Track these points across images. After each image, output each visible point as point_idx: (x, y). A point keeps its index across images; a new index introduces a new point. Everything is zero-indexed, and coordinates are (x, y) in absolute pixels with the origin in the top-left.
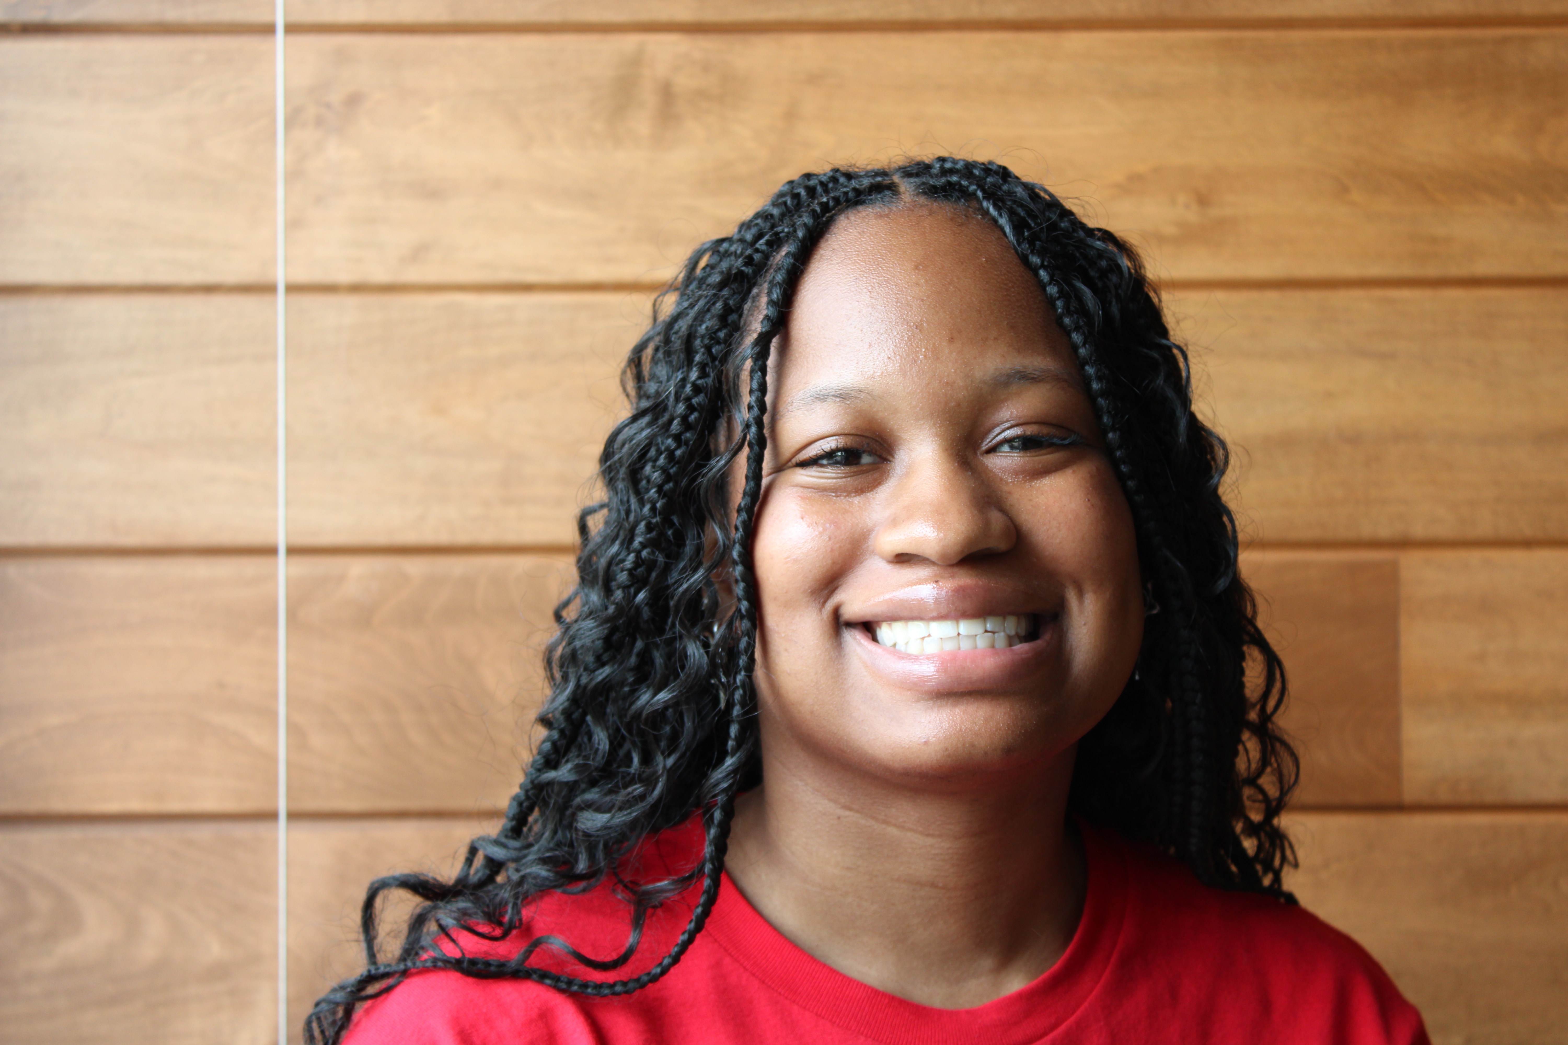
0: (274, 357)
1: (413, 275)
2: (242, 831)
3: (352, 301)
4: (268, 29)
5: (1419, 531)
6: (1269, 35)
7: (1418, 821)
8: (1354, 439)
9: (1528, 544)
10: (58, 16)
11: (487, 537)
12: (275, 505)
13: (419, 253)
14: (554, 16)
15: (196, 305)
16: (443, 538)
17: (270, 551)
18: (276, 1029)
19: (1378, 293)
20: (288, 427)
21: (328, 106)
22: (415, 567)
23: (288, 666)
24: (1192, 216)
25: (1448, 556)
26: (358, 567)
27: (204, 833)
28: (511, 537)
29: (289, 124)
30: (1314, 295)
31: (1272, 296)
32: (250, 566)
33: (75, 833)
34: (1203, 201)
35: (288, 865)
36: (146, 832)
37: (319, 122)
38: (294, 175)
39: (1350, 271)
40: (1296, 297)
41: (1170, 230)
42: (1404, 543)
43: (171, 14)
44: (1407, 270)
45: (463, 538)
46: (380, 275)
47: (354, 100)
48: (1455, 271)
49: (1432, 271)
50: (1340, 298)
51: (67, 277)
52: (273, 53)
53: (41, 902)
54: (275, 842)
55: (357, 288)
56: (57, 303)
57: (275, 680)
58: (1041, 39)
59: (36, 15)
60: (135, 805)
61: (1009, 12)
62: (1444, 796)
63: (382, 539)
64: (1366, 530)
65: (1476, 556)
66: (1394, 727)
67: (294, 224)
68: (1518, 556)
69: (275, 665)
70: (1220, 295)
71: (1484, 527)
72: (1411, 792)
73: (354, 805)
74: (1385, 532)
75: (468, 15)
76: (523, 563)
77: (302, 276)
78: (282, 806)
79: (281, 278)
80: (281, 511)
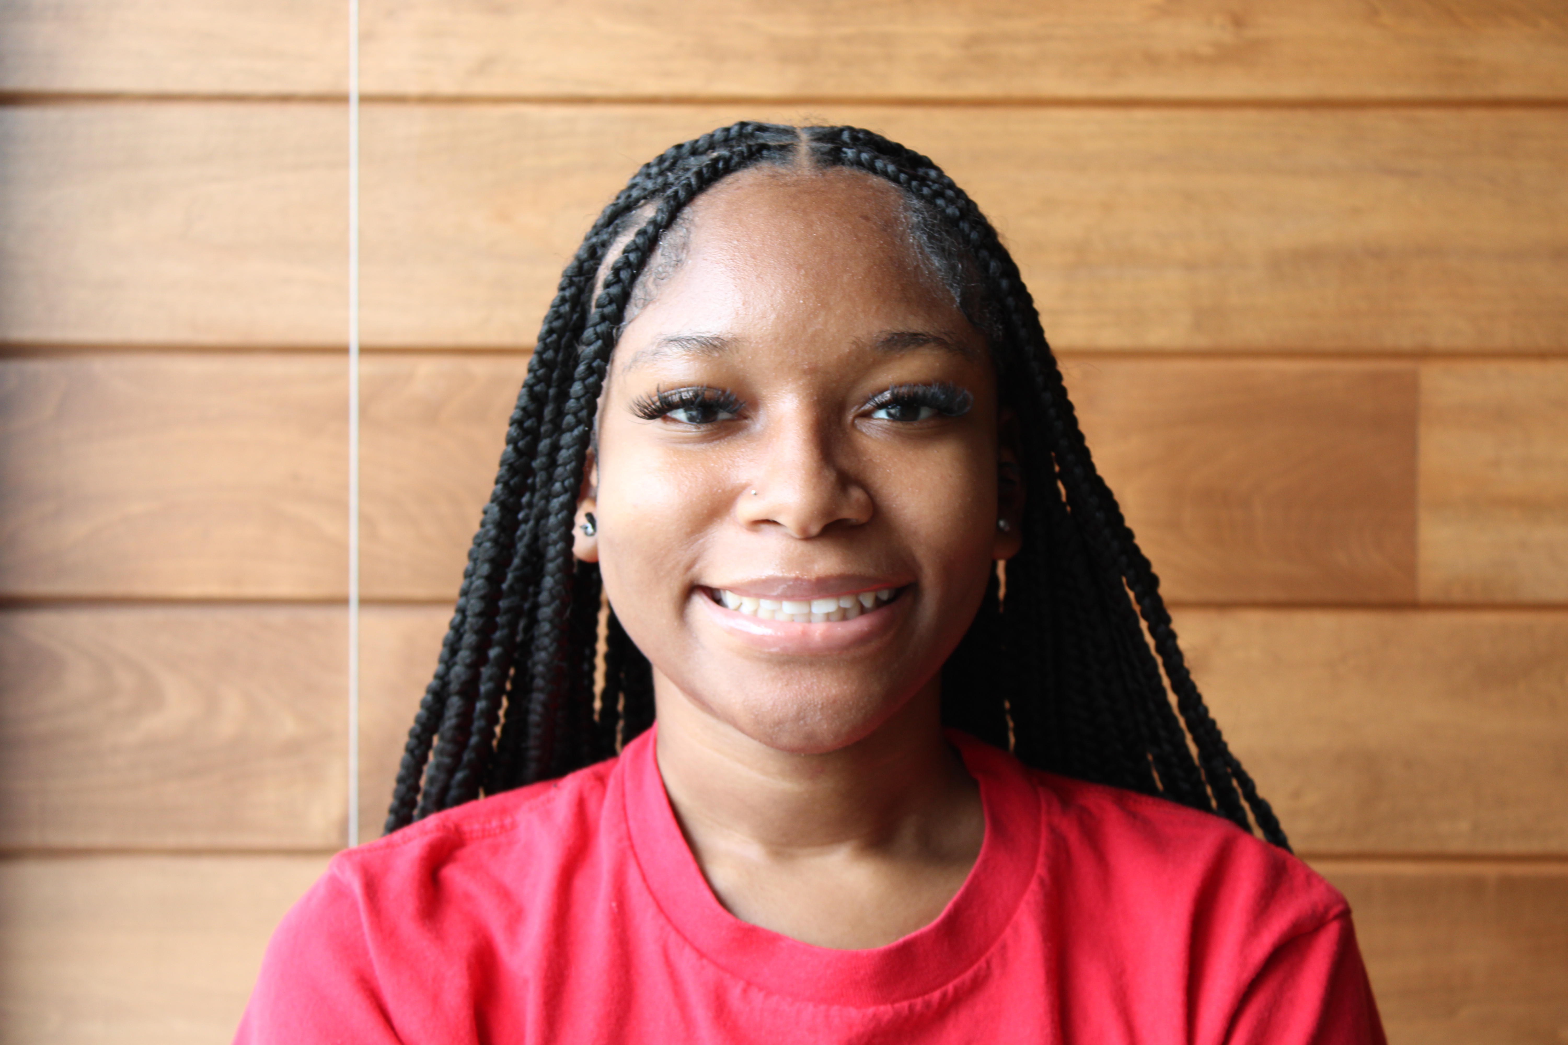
0: (346, 164)
1: (479, 87)
2: (316, 616)
3: (421, 112)
5: (1439, 341)
7: (1432, 618)
8: (1378, 253)
9: (1542, 355)
12: (348, 306)
13: (484, 66)
15: (272, 114)
17: (342, 350)
18: (346, 802)
19: (1405, 113)
20: (361, 234)
23: (361, 461)
24: (1227, 37)
25: (1466, 367)
26: (426, 367)
27: (279, 617)
30: (1344, 116)
31: (1303, 116)
32: (323, 365)
33: (157, 615)
34: (1238, 22)
39: (1378, 91)
40: (1326, 120)
41: (1206, 50)
42: (1425, 354)
44: (1433, 91)
46: (447, 86)
48: (1479, 92)
49: (1457, 92)
50: (1367, 119)
51: (149, 85)
53: (126, 679)
54: (346, 627)
55: (426, 100)
57: (346, 473)
62: (1457, 595)
64: (1389, 341)
65: (1492, 368)
66: (1411, 530)
67: (366, 37)
68: (1535, 369)
69: (346, 459)
70: (1251, 115)
71: (1502, 337)
72: (1426, 590)
73: (421, 592)
74: (1406, 342)
77: (375, 87)
78: (354, 593)
79: (354, 89)
80: (353, 313)
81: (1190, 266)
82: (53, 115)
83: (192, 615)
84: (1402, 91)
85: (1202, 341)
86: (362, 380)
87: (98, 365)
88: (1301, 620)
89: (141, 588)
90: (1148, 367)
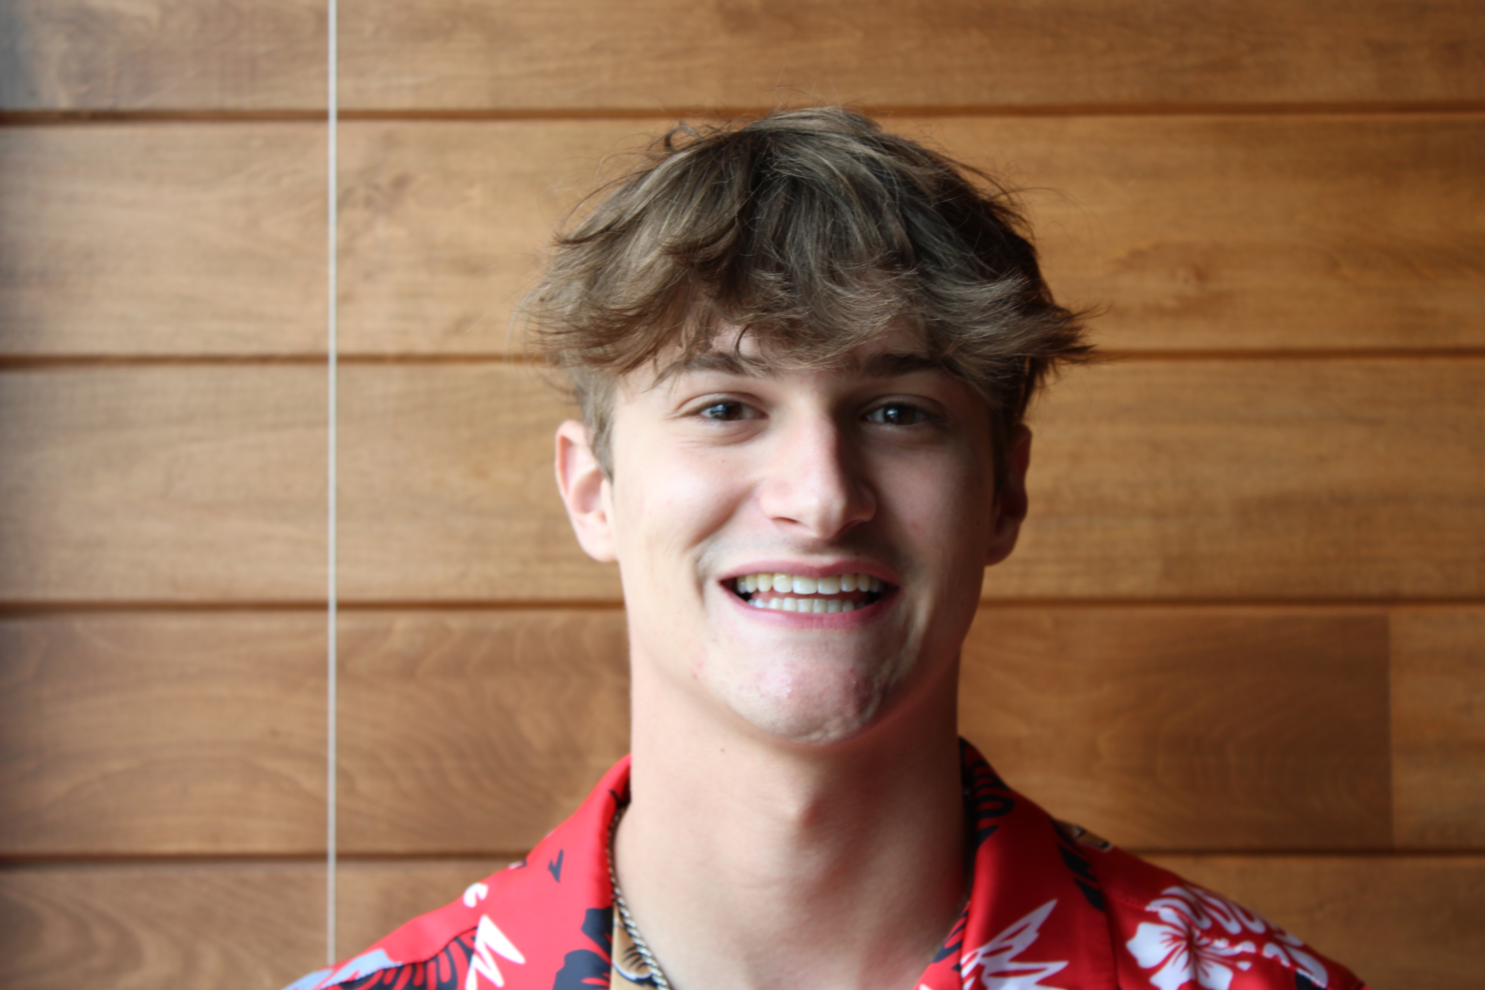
0: (325, 423)
1: (456, 346)
2: (293, 871)
3: (398, 371)
4: (321, 116)
5: (1407, 587)
6: (1263, 119)
7: (1409, 864)
8: (1345, 501)
10: (125, 104)
11: (525, 592)
12: (325, 562)
13: (461, 325)
14: (589, 103)
15: (252, 375)
16: (484, 594)
17: (321, 606)
19: (1368, 363)
20: (338, 490)
21: (377, 187)
22: (457, 622)
23: (339, 715)
24: (1191, 290)
25: (1435, 612)
26: (403, 621)
27: (257, 873)
28: (547, 593)
29: (342, 203)
30: (1308, 365)
31: (1267, 366)
32: (302, 621)
33: (136, 873)
34: (1201, 275)
35: (338, 903)
36: (202, 872)
37: (369, 202)
38: (345, 252)
39: (1341, 341)
41: (1170, 303)
42: (1394, 600)
43: (231, 102)
44: (1395, 341)
45: (502, 594)
46: (424, 345)
47: (401, 183)
48: (1439, 341)
49: (1419, 341)
50: (1331, 368)
51: (131, 348)
52: (326, 138)
53: (103, 937)
54: (324, 882)
55: (404, 359)
56: (122, 373)
57: (325, 728)
58: (1049, 124)
59: (104, 103)
60: (193, 846)
61: (1017, 98)
62: (1433, 840)
63: (425, 594)
64: (1358, 587)
65: (1462, 612)
66: (1385, 775)
67: (344, 299)
69: (325, 714)
70: (1216, 365)
71: (1469, 584)
72: (1401, 837)
73: (398, 846)
74: (1375, 589)
75: (508, 102)
76: (559, 618)
77: (352, 347)
78: (332, 848)
79: (332, 349)
80: (331, 569)
81: (1158, 515)
82: (37, 378)
83: (171, 872)
84: (1363, 341)
85: (1171, 589)
86: (340, 637)
87: (79, 624)
88: (1276, 864)
89: (121, 846)
90: (1119, 614)
